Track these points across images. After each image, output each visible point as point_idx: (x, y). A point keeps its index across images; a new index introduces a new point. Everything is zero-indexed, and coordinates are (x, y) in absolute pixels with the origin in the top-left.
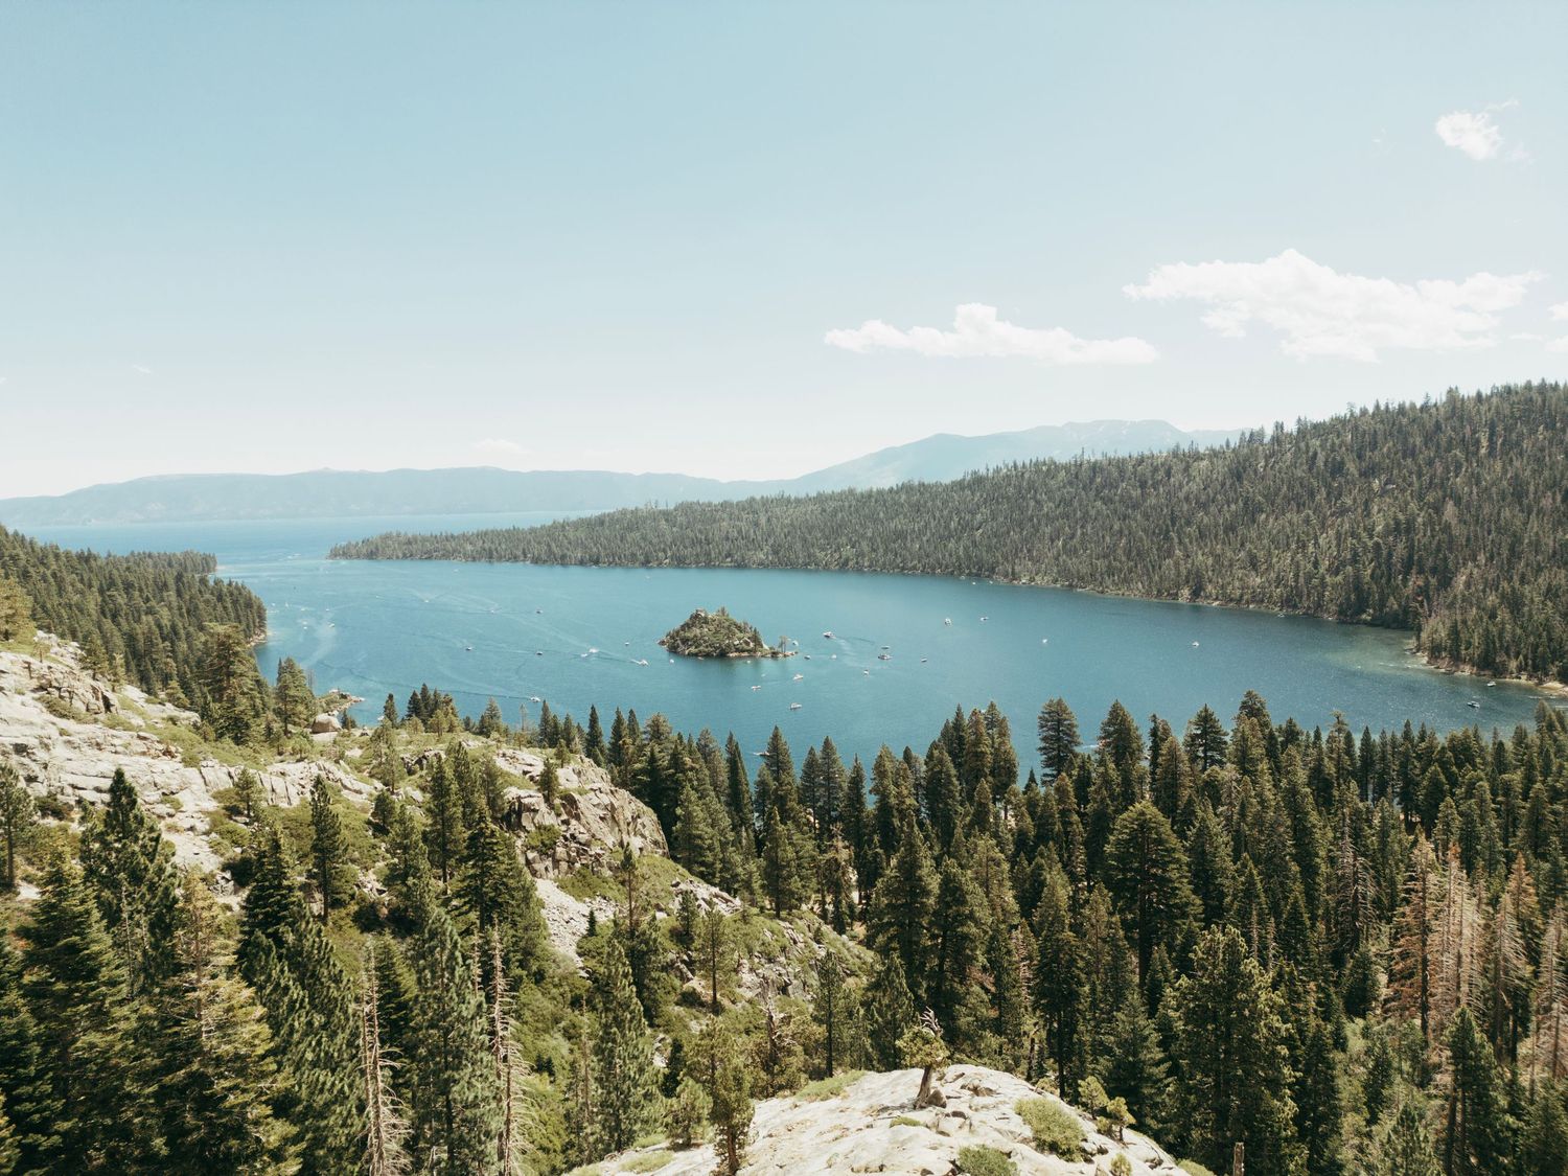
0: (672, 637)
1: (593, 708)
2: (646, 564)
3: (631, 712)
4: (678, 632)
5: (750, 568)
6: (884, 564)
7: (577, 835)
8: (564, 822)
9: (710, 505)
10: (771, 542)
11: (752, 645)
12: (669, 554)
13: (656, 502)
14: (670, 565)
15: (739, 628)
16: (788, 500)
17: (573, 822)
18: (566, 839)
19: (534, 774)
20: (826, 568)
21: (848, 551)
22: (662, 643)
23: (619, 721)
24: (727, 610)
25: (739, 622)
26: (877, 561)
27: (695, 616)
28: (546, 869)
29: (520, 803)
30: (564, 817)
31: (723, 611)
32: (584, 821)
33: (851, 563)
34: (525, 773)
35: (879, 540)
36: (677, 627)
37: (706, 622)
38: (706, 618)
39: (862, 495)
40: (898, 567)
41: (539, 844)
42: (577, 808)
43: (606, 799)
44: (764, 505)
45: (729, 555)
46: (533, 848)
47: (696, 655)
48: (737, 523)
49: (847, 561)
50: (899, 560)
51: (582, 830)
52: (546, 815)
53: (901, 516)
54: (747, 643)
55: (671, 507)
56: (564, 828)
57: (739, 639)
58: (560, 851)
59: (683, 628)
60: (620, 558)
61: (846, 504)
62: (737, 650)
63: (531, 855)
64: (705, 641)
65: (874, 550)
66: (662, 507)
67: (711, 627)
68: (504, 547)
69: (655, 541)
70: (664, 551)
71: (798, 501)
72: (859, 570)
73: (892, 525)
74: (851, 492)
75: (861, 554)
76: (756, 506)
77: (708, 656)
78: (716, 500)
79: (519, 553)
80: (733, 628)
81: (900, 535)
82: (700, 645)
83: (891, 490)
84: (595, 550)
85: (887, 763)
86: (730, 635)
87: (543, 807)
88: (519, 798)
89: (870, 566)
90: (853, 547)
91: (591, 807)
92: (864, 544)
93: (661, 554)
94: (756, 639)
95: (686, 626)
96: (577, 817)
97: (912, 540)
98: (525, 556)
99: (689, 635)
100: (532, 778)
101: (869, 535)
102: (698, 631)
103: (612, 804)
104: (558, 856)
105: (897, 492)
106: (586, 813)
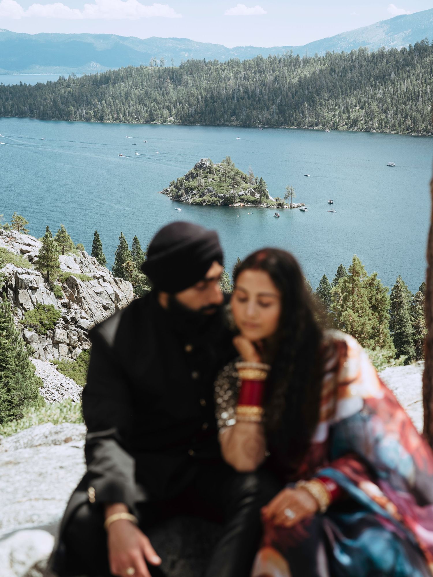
0: (176, 187)
1: (96, 234)
2: (150, 120)
3: (135, 239)
4: (182, 182)
5: (255, 127)
6: (393, 126)
7: (78, 317)
8: (64, 305)
9: (215, 63)
10: (278, 100)
11: (257, 196)
12: (174, 112)
13: (162, 61)
14: (174, 124)
15: (244, 179)
16: (297, 61)
17: (74, 306)
18: (66, 321)
19: (33, 254)
20: (335, 128)
21: (356, 112)
22: (166, 192)
23: (122, 247)
24: (232, 161)
25: (245, 173)
26: (386, 123)
27: (201, 166)
28: (45, 349)
29: (17, 279)
30: (65, 300)
31: (228, 162)
32: (85, 306)
33: (359, 125)
34: (23, 252)
35: (389, 101)
36: (181, 177)
37: (210, 172)
38: (210, 168)
39: (373, 55)
40: (408, 128)
41: (38, 323)
42: (78, 292)
43: (110, 289)
44: (271, 64)
45: (234, 114)
46: (31, 327)
47: (199, 204)
48: (244, 82)
49: (355, 122)
50: (409, 122)
51: (84, 314)
52: (45, 295)
53: (413, 78)
54: (253, 194)
55: (177, 65)
56: (64, 310)
57: (245, 189)
58: (60, 334)
59: (187, 178)
60: (124, 115)
61: (356, 64)
62: (242, 200)
63: (29, 334)
64: (210, 191)
65: (385, 112)
66: (167, 65)
67: (216, 177)
68: (10, 102)
69: (160, 98)
70: (170, 110)
71: (306, 61)
72: (368, 131)
73: (404, 87)
74: (362, 52)
75: (371, 115)
76: (263, 66)
77: (212, 205)
78: (223, 59)
79: (26, 109)
80: (238, 178)
81: (413, 97)
82: (204, 194)
83: (403, 51)
84: (100, 107)
85: (403, 294)
86: (235, 185)
87: (42, 285)
88: (16, 274)
89: (378, 128)
90: (362, 108)
91: (94, 294)
92: (374, 105)
93: (165, 112)
94: (261, 190)
95: (191, 176)
96: (79, 301)
97: (424, 102)
98: (32, 112)
99: (192, 183)
100: (31, 259)
101: (380, 95)
102: (203, 181)
103: (117, 296)
104: (58, 337)
105: (410, 53)
106: (88, 298)
